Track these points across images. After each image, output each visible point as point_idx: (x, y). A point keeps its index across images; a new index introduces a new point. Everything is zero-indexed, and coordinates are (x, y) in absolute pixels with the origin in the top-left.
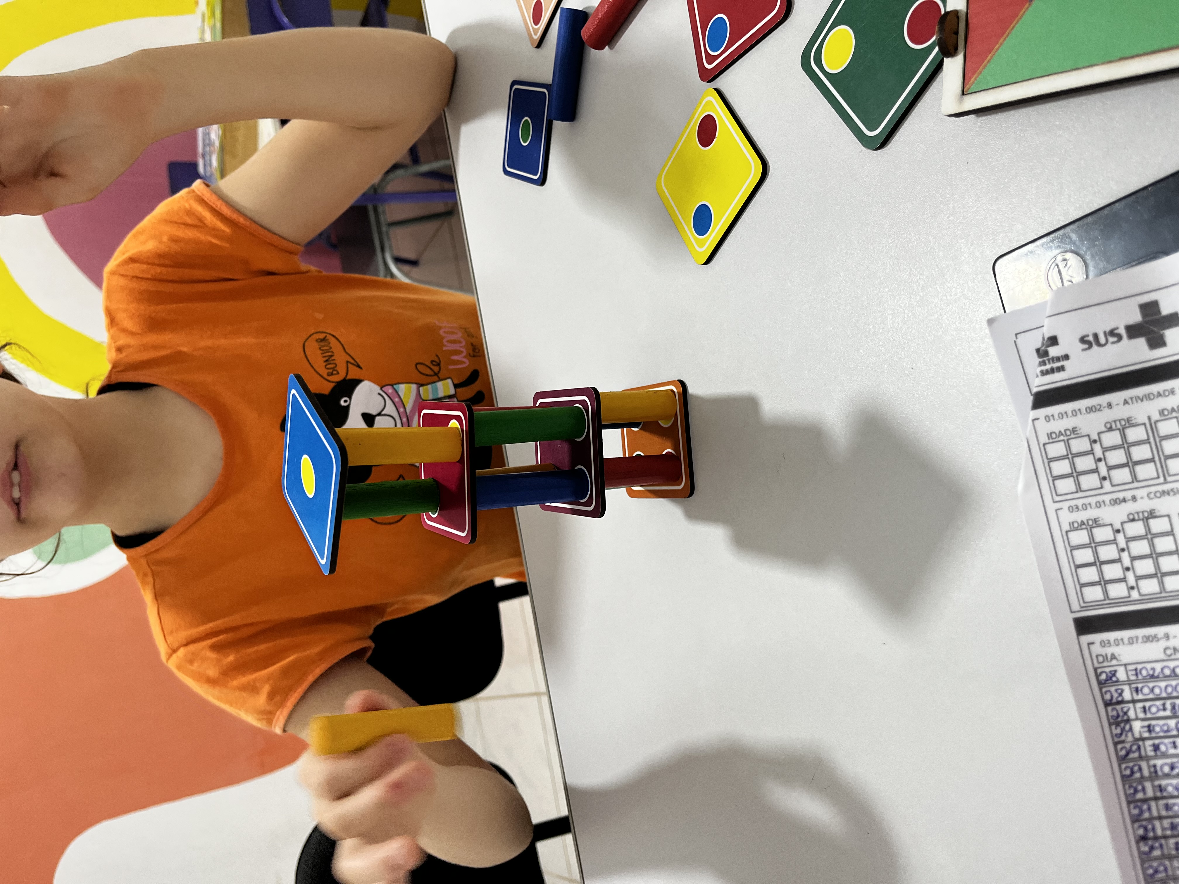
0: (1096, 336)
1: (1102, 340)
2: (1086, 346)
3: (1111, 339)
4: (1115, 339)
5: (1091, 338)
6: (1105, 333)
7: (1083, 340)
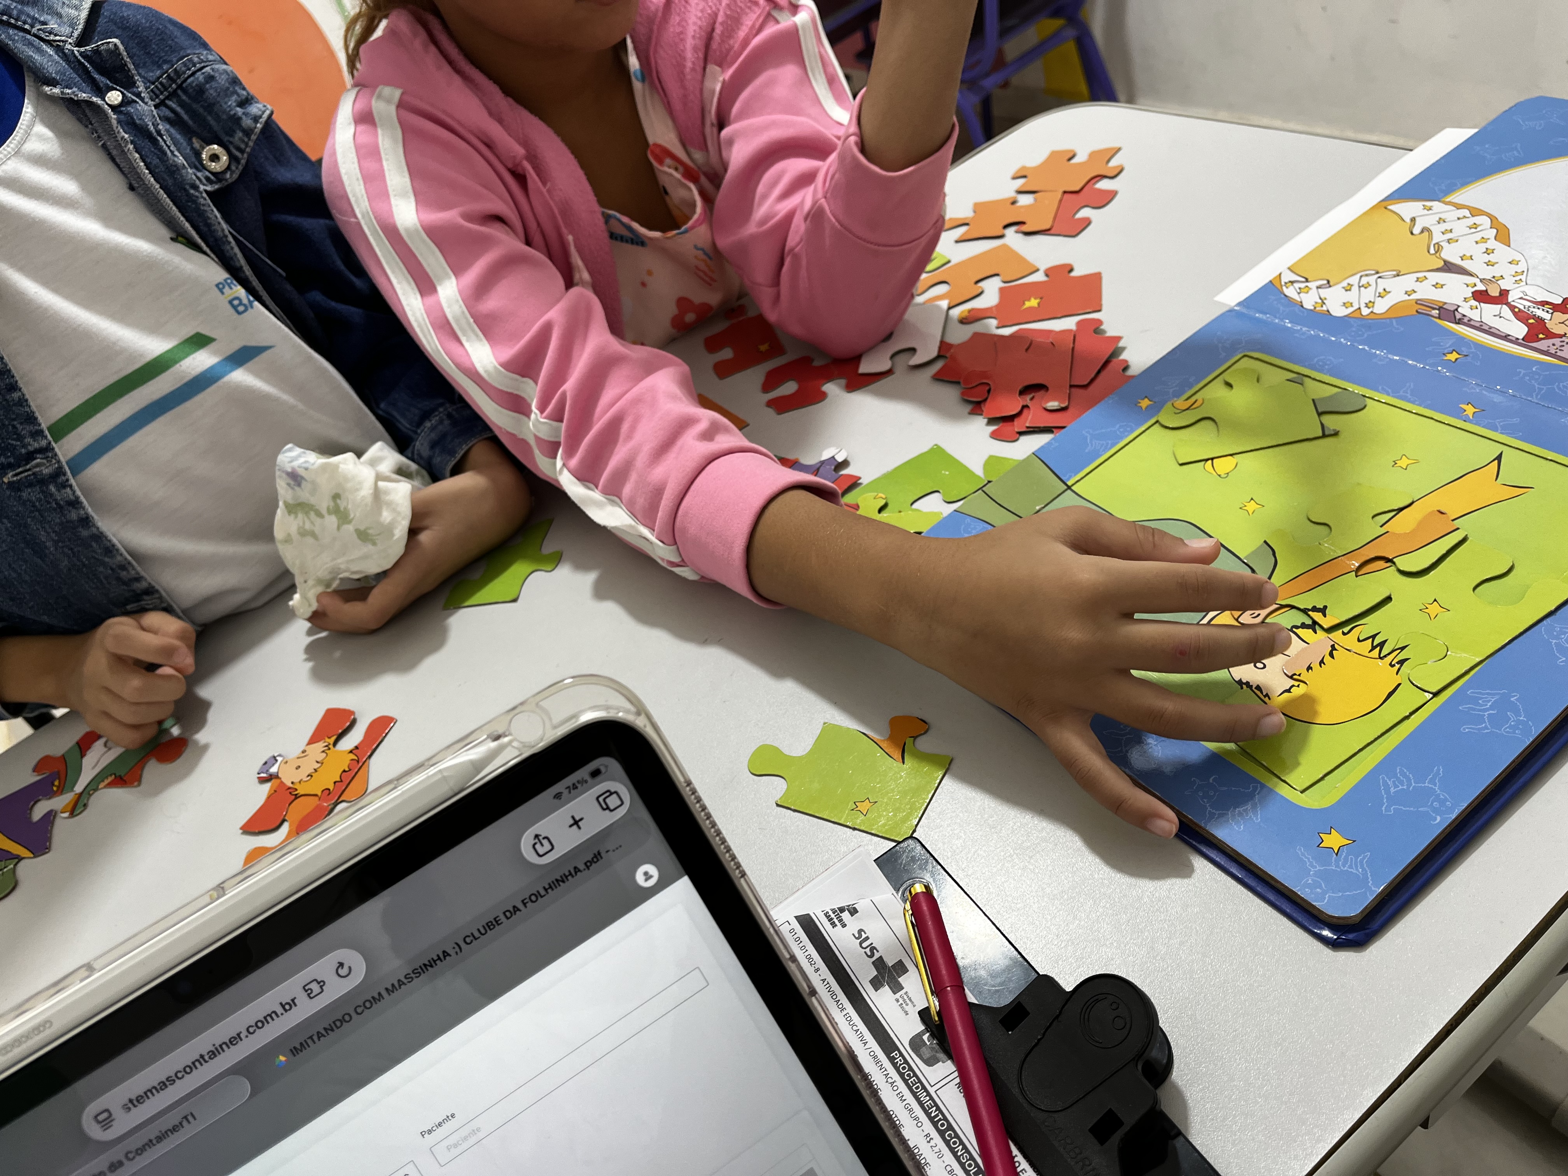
0: (867, 938)
1: (864, 945)
2: (857, 936)
3: (868, 950)
4: (869, 954)
5: (864, 936)
6: (872, 944)
7: (860, 931)
